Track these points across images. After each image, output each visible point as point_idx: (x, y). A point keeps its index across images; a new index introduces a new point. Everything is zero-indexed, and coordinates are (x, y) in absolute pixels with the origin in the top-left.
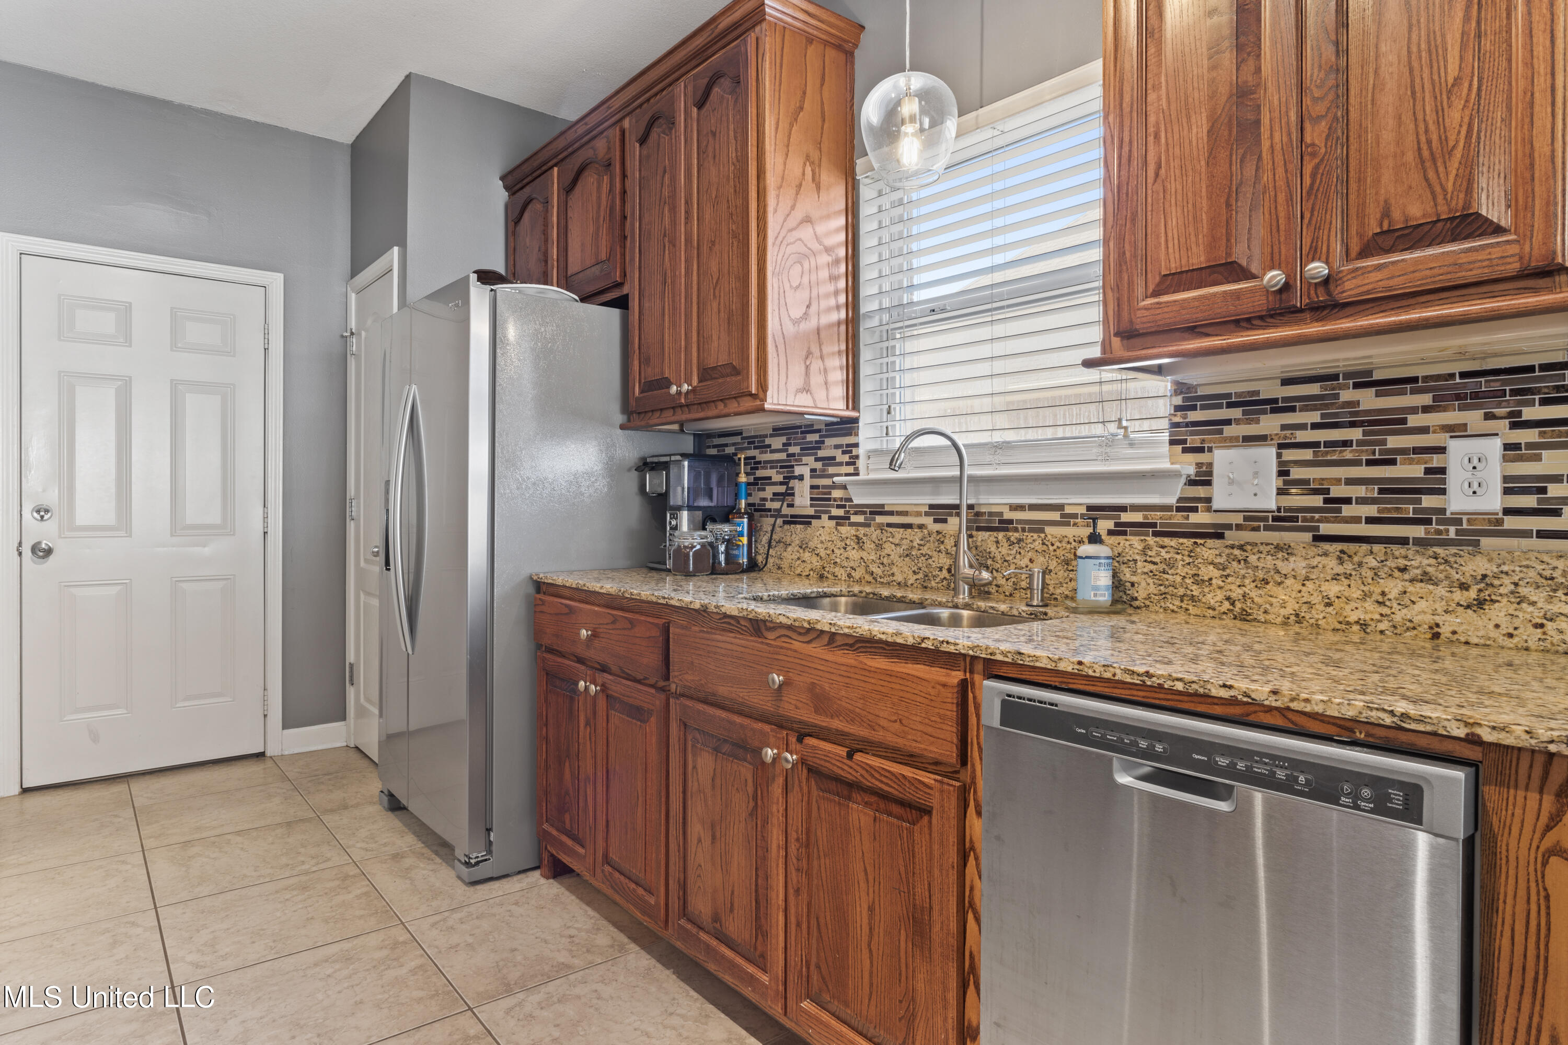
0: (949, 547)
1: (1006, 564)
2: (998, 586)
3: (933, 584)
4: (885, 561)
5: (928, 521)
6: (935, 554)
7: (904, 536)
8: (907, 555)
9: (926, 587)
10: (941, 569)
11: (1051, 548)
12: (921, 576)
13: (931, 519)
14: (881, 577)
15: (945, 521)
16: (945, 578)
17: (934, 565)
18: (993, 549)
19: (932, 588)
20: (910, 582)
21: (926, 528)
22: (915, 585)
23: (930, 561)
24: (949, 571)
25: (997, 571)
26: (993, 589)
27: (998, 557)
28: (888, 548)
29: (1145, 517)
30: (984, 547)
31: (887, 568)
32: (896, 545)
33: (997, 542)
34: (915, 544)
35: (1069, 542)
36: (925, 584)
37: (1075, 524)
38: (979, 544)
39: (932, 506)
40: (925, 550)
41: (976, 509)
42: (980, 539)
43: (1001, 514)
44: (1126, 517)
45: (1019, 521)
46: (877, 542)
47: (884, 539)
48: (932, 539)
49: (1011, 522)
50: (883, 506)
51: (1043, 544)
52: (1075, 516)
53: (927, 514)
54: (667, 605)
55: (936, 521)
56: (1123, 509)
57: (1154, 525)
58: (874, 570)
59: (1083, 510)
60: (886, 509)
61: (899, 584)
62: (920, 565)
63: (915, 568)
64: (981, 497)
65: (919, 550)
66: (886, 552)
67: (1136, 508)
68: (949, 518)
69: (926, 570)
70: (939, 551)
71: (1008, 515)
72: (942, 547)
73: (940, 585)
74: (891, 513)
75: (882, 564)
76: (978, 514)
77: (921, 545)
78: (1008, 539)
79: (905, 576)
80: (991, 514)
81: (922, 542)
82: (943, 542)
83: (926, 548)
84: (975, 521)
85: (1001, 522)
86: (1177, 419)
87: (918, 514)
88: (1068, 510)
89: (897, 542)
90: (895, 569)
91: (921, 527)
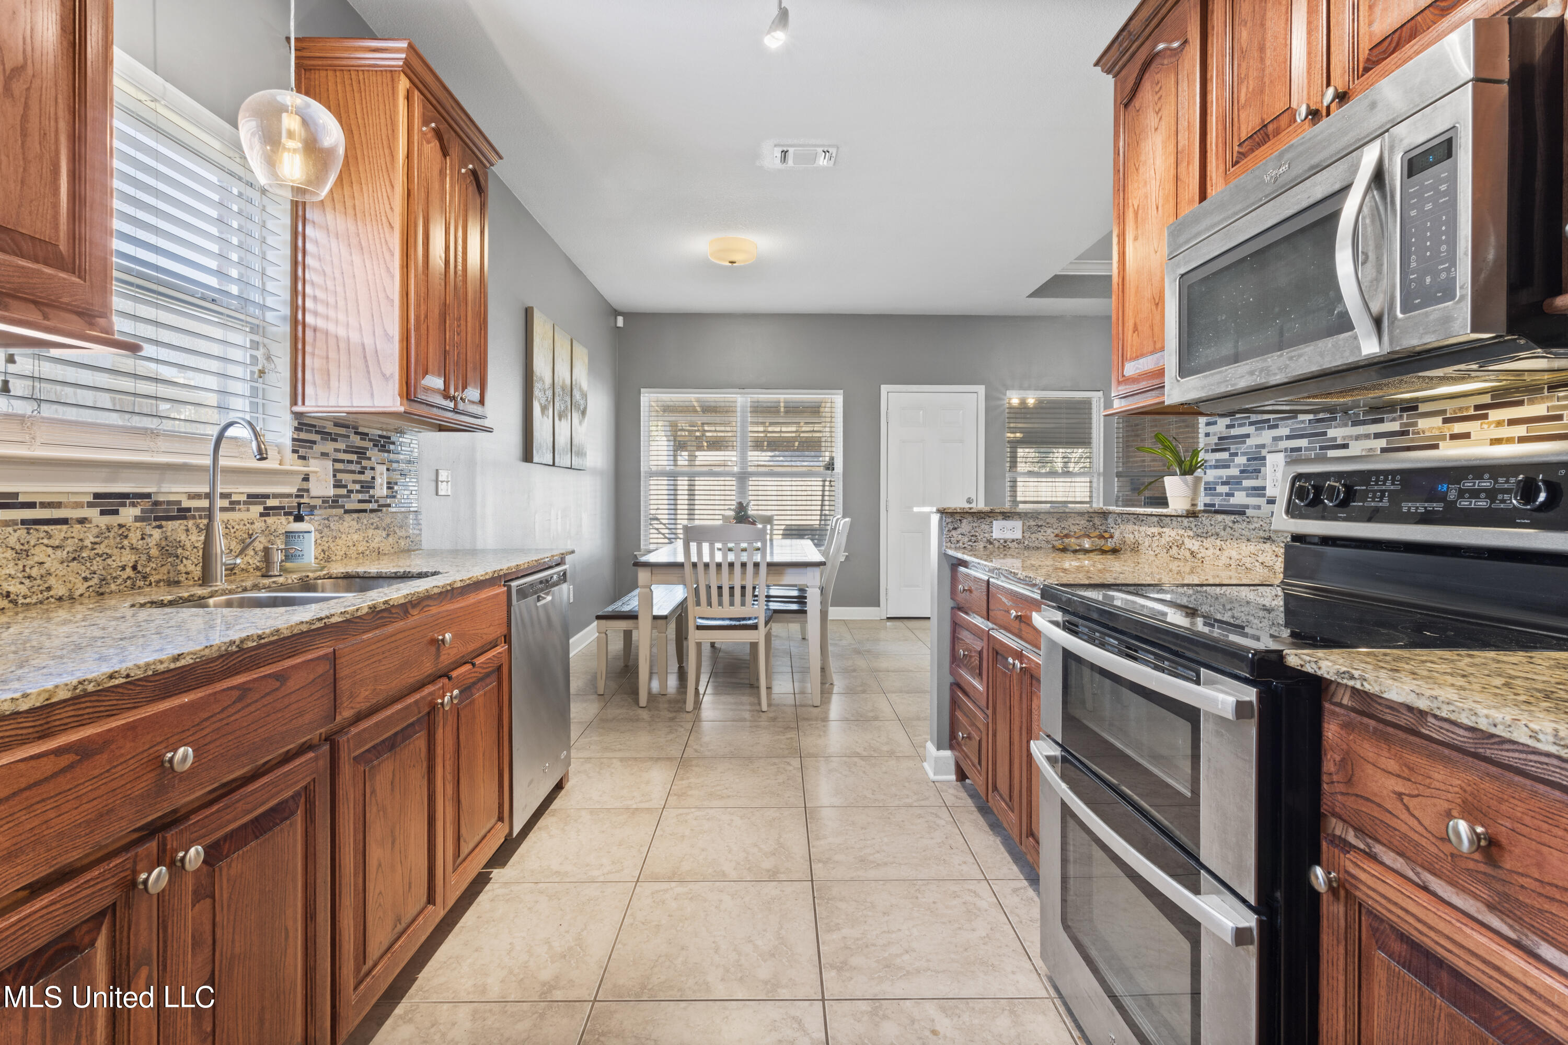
0: (134, 541)
1: (195, 550)
2: (187, 573)
3: (113, 587)
4: (35, 572)
5: (94, 513)
6: (116, 551)
7: (69, 534)
8: (74, 559)
9: (102, 594)
10: (123, 568)
11: (232, 531)
12: (95, 581)
13: (97, 510)
14: (25, 597)
15: (116, 512)
16: (129, 578)
17: (114, 565)
18: (183, 537)
19: (111, 592)
20: (78, 593)
21: (90, 522)
22: (87, 594)
23: (109, 561)
24: (134, 568)
25: (187, 559)
26: (182, 578)
27: (188, 544)
28: (40, 554)
29: (280, 502)
30: (174, 537)
31: (39, 582)
32: (55, 548)
33: (187, 530)
34: (87, 543)
35: (245, 525)
36: (102, 590)
37: (239, 510)
38: (169, 534)
39: (97, 496)
40: (101, 549)
41: (154, 498)
42: (170, 529)
43: (179, 502)
44: (271, 503)
45: (197, 509)
46: (18, 547)
47: (32, 543)
48: (111, 534)
49: (188, 510)
50: (16, 495)
51: (227, 528)
52: (239, 503)
53: (90, 505)
54: (326, 626)
55: (103, 513)
56: (267, 496)
57: (283, 508)
58: (11, 589)
59: (244, 498)
60: (21, 499)
61: (60, 599)
62: (95, 568)
63: (87, 574)
64: (163, 485)
65: (93, 549)
66: (36, 559)
67: (276, 496)
68: (121, 509)
69: (103, 572)
70: (122, 547)
71: (186, 504)
72: (126, 542)
73: (121, 587)
74: (31, 505)
75: (29, 577)
76: (156, 503)
77: (96, 543)
78: (198, 526)
79: (70, 586)
80: (169, 503)
81: (97, 540)
82: (126, 537)
83: (102, 546)
84: (152, 511)
85: (179, 510)
86: (296, 436)
87: (78, 505)
88: (234, 498)
89: (57, 543)
90: (52, 581)
91: (82, 521)
